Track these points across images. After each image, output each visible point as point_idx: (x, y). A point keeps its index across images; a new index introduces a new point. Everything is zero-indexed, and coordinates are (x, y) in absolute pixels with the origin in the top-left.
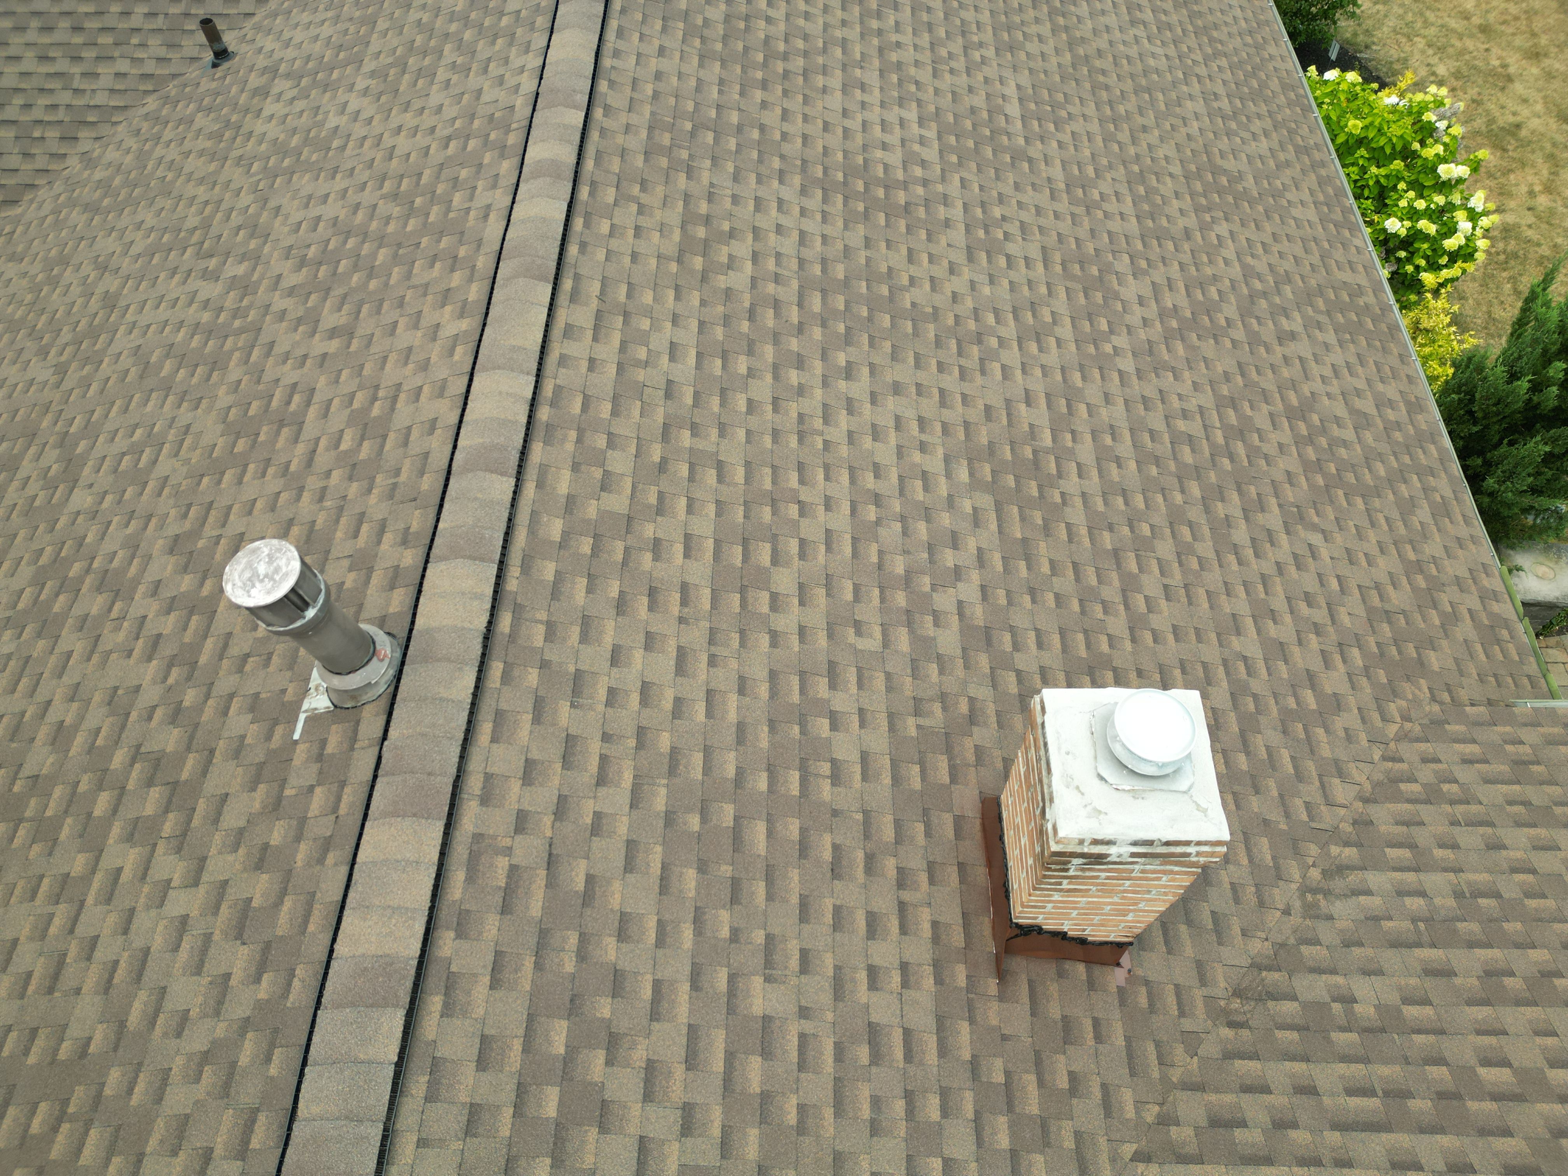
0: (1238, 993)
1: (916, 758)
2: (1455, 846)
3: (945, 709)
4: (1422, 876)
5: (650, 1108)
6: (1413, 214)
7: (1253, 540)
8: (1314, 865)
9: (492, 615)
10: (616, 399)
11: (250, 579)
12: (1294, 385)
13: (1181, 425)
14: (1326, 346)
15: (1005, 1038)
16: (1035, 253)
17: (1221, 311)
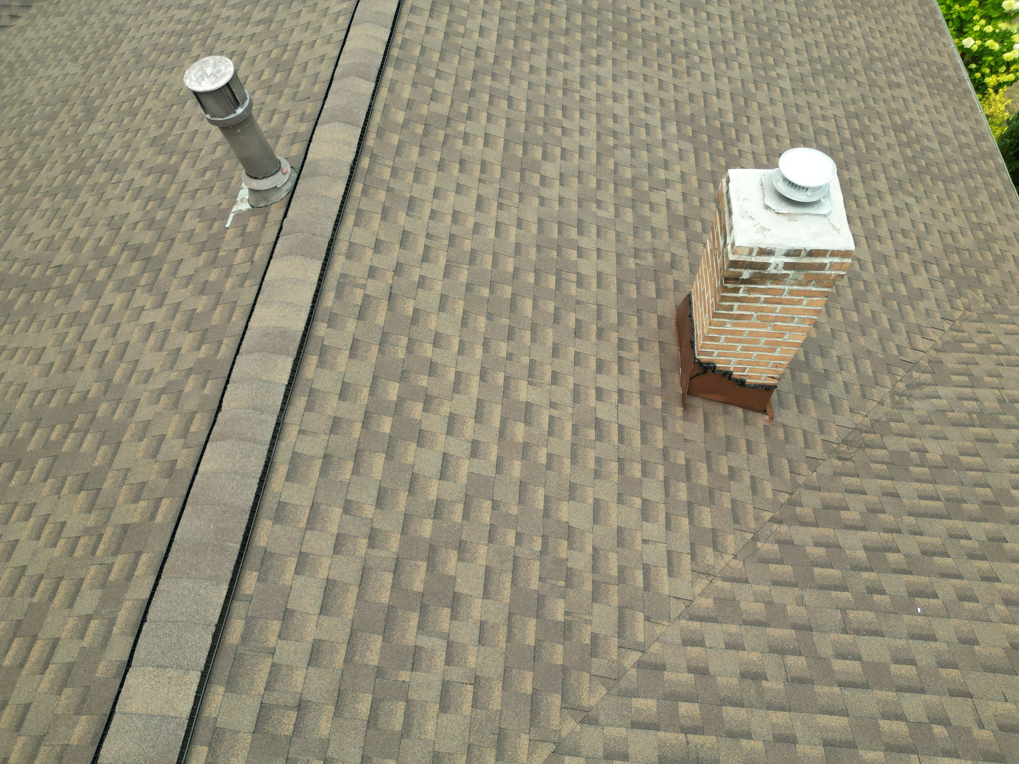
0: (845, 442)
1: (634, 280)
2: (999, 376)
3: (654, 257)
4: (976, 390)
5: (450, 439)
6: (983, 36)
7: (868, 195)
8: (901, 381)
9: (356, 156)
10: (442, 51)
11: (201, 76)
12: (899, 112)
13: (821, 124)
14: (921, 94)
15: (686, 440)
16: (726, 13)
17: (851, 65)
